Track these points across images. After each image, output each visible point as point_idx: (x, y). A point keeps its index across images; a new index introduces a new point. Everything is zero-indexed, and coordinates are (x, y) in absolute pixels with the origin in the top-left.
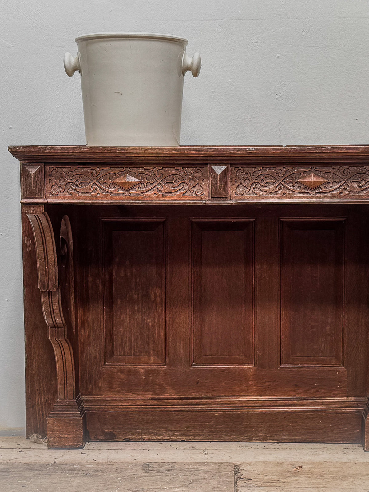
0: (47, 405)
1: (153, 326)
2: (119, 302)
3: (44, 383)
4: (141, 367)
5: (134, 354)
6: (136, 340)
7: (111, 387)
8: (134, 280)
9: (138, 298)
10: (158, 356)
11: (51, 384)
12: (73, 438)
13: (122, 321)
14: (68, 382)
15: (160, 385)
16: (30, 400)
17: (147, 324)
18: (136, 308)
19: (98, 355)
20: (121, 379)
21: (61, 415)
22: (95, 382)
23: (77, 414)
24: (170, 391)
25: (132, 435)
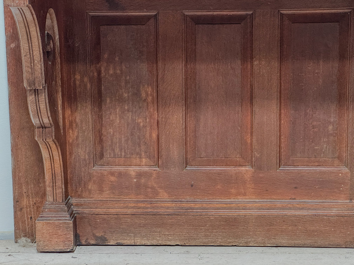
0: (35, 208)
1: (144, 127)
2: (108, 101)
3: (32, 186)
4: (133, 170)
5: (125, 156)
6: (127, 140)
7: (101, 190)
8: (124, 78)
9: (128, 97)
10: (150, 159)
11: (39, 186)
12: (64, 242)
13: (111, 121)
14: (57, 184)
15: (152, 188)
16: (18, 203)
17: (138, 124)
18: (126, 108)
19: (87, 157)
20: (111, 182)
21: (50, 218)
22: (85, 184)
23: (66, 217)
24: (164, 195)
25: (124, 239)
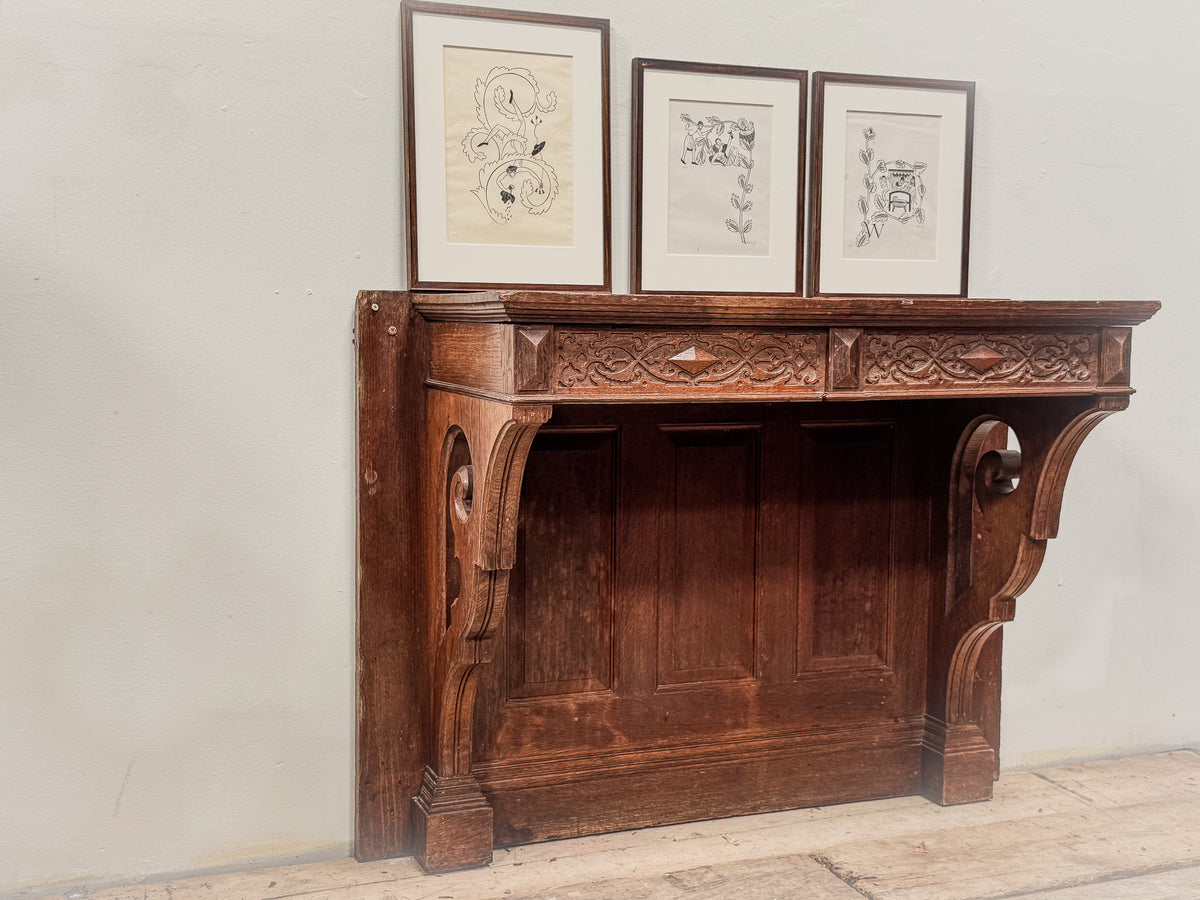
0: (400, 790)
1: (592, 624)
2: (535, 583)
3: (397, 749)
4: (571, 703)
5: (560, 677)
6: (563, 651)
7: (518, 744)
8: (562, 541)
9: (569, 573)
10: (599, 679)
11: (408, 748)
12: (476, 848)
13: (540, 618)
14: (461, 741)
15: (604, 729)
16: (368, 785)
17: (583, 619)
18: (564, 593)
19: (496, 685)
20: (537, 726)
21: (452, 806)
22: (490, 736)
23: (480, 801)
24: (621, 741)
25: (562, 829)
